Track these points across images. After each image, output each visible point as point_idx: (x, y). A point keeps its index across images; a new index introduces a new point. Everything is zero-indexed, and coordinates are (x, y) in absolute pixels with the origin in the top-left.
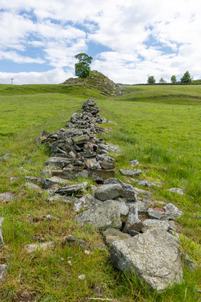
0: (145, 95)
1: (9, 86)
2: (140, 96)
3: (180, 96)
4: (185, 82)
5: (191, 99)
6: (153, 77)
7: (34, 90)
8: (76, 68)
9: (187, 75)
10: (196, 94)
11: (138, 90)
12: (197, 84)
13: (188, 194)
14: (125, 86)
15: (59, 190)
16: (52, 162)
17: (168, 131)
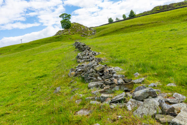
0: (110, 31)
1: (21, 45)
2: (107, 32)
3: (131, 26)
4: (132, 17)
5: (139, 27)
6: (111, 18)
7: (38, 43)
8: (62, 24)
9: (132, 12)
10: (141, 23)
11: (104, 28)
12: (140, 16)
13: (179, 85)
14: (95, 28)
15: (112, 101)
16: (93, 86)
17: (138, 50)
